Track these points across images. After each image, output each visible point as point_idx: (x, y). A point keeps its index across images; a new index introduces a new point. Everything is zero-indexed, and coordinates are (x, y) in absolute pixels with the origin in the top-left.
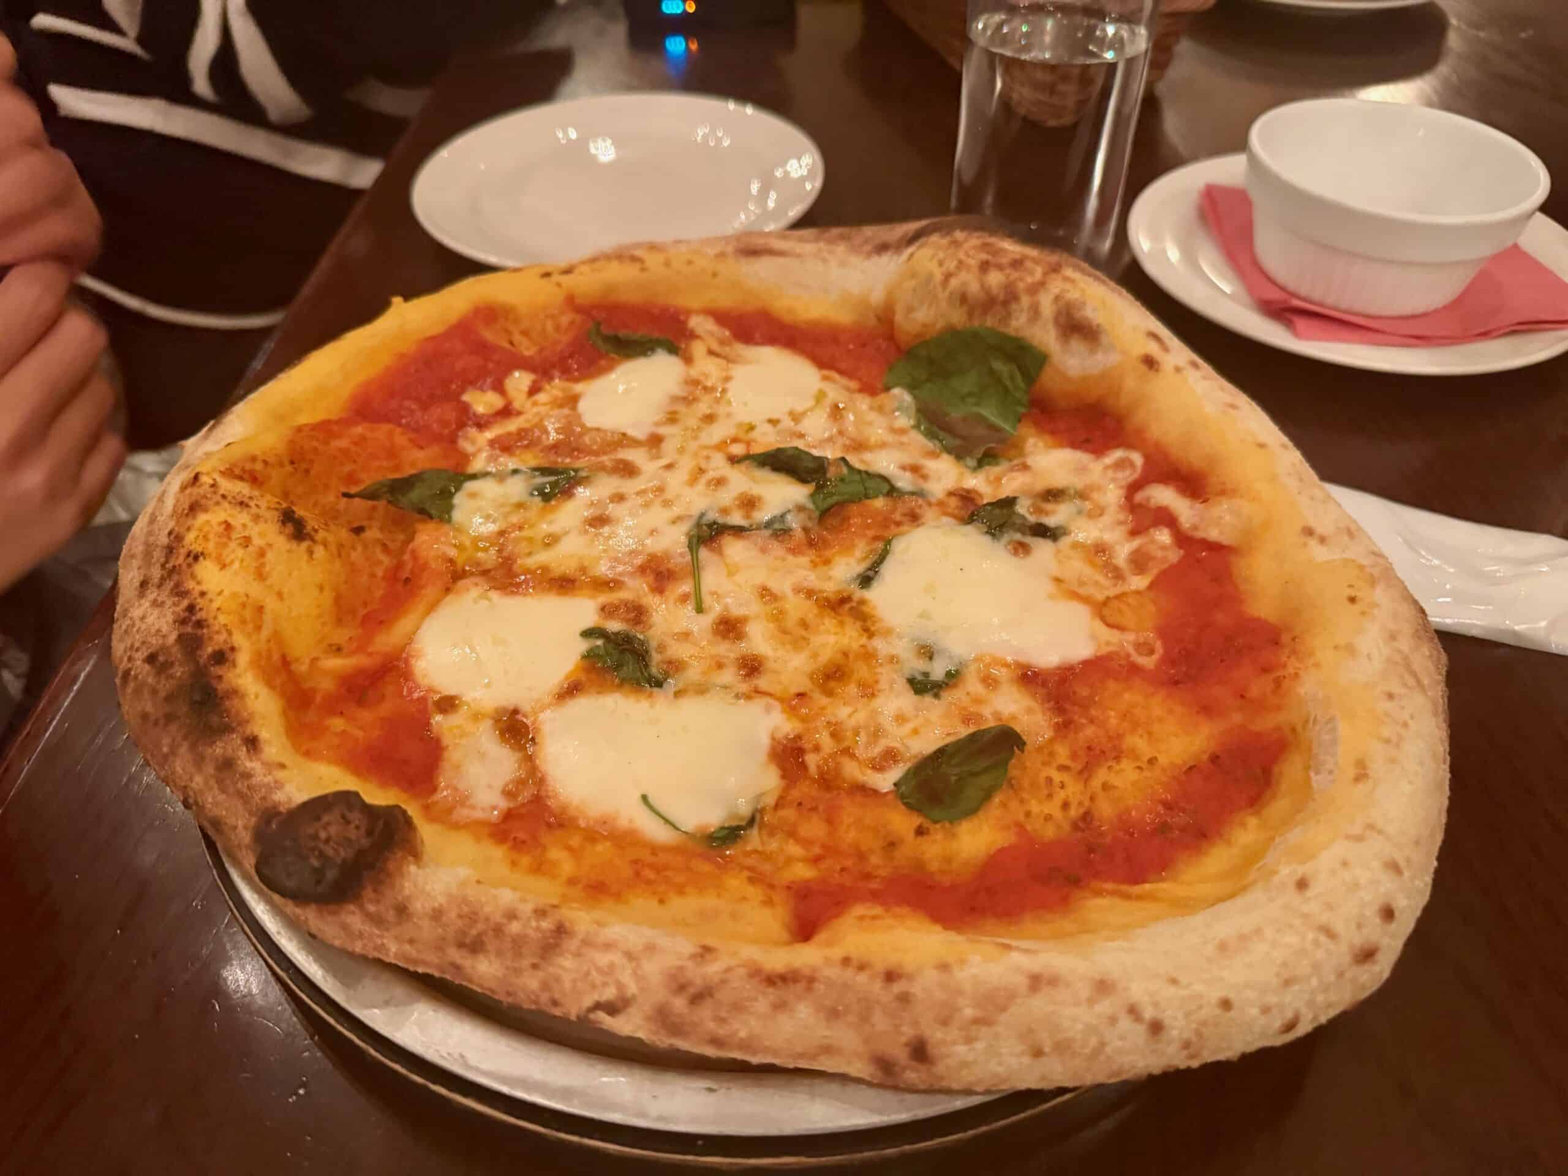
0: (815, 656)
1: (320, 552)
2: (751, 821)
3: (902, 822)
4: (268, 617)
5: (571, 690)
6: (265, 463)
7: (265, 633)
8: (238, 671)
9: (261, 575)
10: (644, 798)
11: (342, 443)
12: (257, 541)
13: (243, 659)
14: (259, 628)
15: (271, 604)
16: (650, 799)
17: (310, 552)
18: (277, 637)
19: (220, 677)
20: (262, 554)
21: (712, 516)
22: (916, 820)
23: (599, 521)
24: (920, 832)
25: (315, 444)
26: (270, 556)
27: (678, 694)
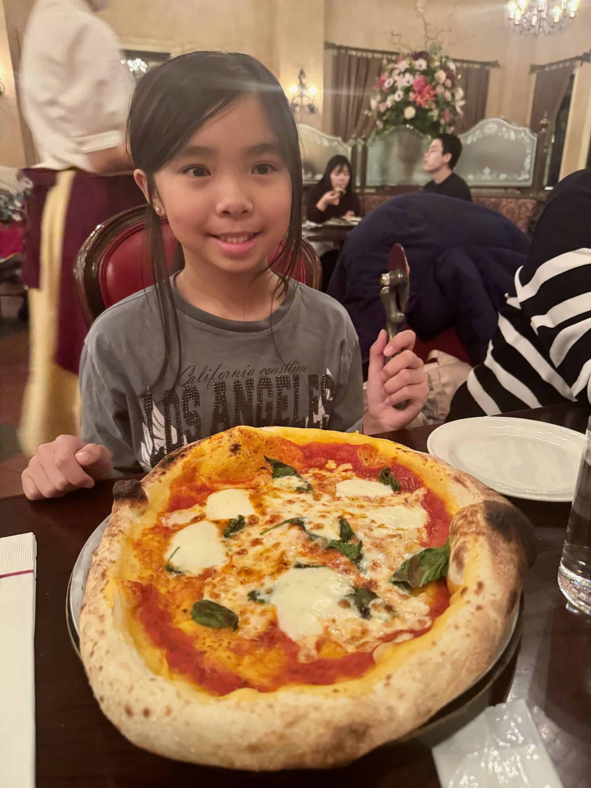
0: (254, 565)
1: (234, 458)
2: (179, 572)
3: (188, 604)
4: (201, 459)
5: (217, 522)
7: (197, 460)
8: (181, 460)
9: (213, 450)
10: (179, 548)
12: (222, 444)
13: (185, 459)
14: (196, 457)
15: (207, 457)
16: (179, 550)
17: (231, 456)
18: (200, 463)
19: (177, 459)
20: (219, 447)
21: (306, 520)
22: (190, 609)
23: (290, 502)
24: (185, 611)
26: (220, 449)
27: (224, 542)
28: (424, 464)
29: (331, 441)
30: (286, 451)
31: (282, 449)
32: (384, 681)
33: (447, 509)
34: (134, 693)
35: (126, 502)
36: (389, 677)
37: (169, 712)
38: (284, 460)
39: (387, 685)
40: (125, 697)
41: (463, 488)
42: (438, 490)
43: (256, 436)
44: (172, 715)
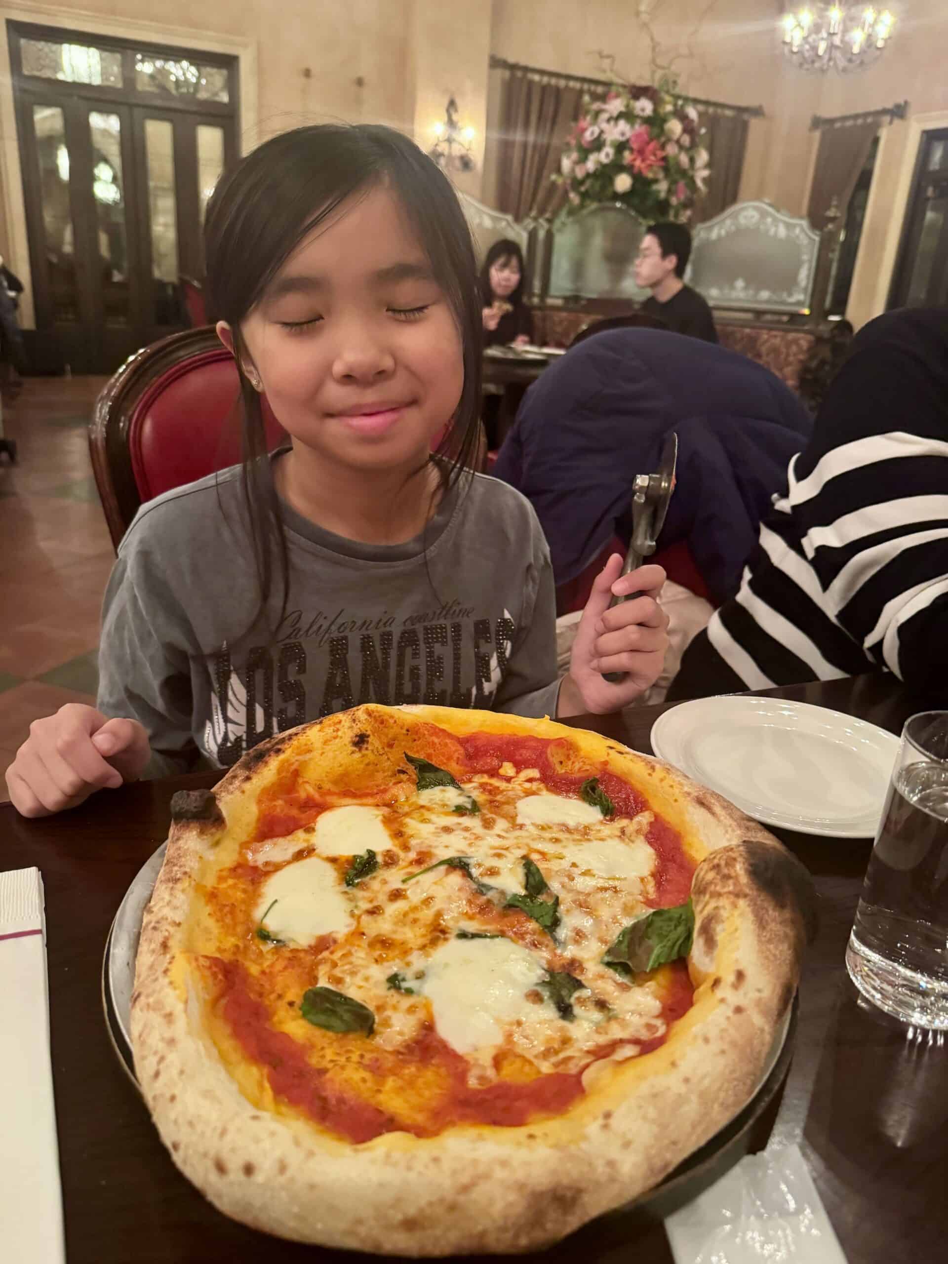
0: (395, 932)
1: (357, 755)
2: (278, 941)
3: (295, 993)
4: (308, 756)
5: (333, 860)
6: (395, 722)
7: (301, 758)
8: (276, 759)
9: (325, 742)
10: (276, 901)
11: (436, 740)
12: (340, 733)
13: (282, 757)
14: (299, 754)
15: (316, 754)
16: (276, 904)
17: (353, 752)
18: (304, 764)
19: (270, 756)
20: (335, 738)
21: (472, 862)
22: (298, 1001)
23: (447, 830)
24: (291, 1004)
25: (426, 732)
26: (337, 740)
27: (345, 893)
28: (650, 775)
29: (507, 731)
30: (438, 745)
31: (433, 742)
32: (600, 1121)
33: (685, 848)
34: (228, 1138)
35: (192, 825)
36: (608, 1115)
37: (283, 1168)
38: (434, 759)
39: (605, 1127)
40: (213, 1145)
41: (709, 815)
42: (670, 816)
43: (391, 721)
44: (289, 1173)
